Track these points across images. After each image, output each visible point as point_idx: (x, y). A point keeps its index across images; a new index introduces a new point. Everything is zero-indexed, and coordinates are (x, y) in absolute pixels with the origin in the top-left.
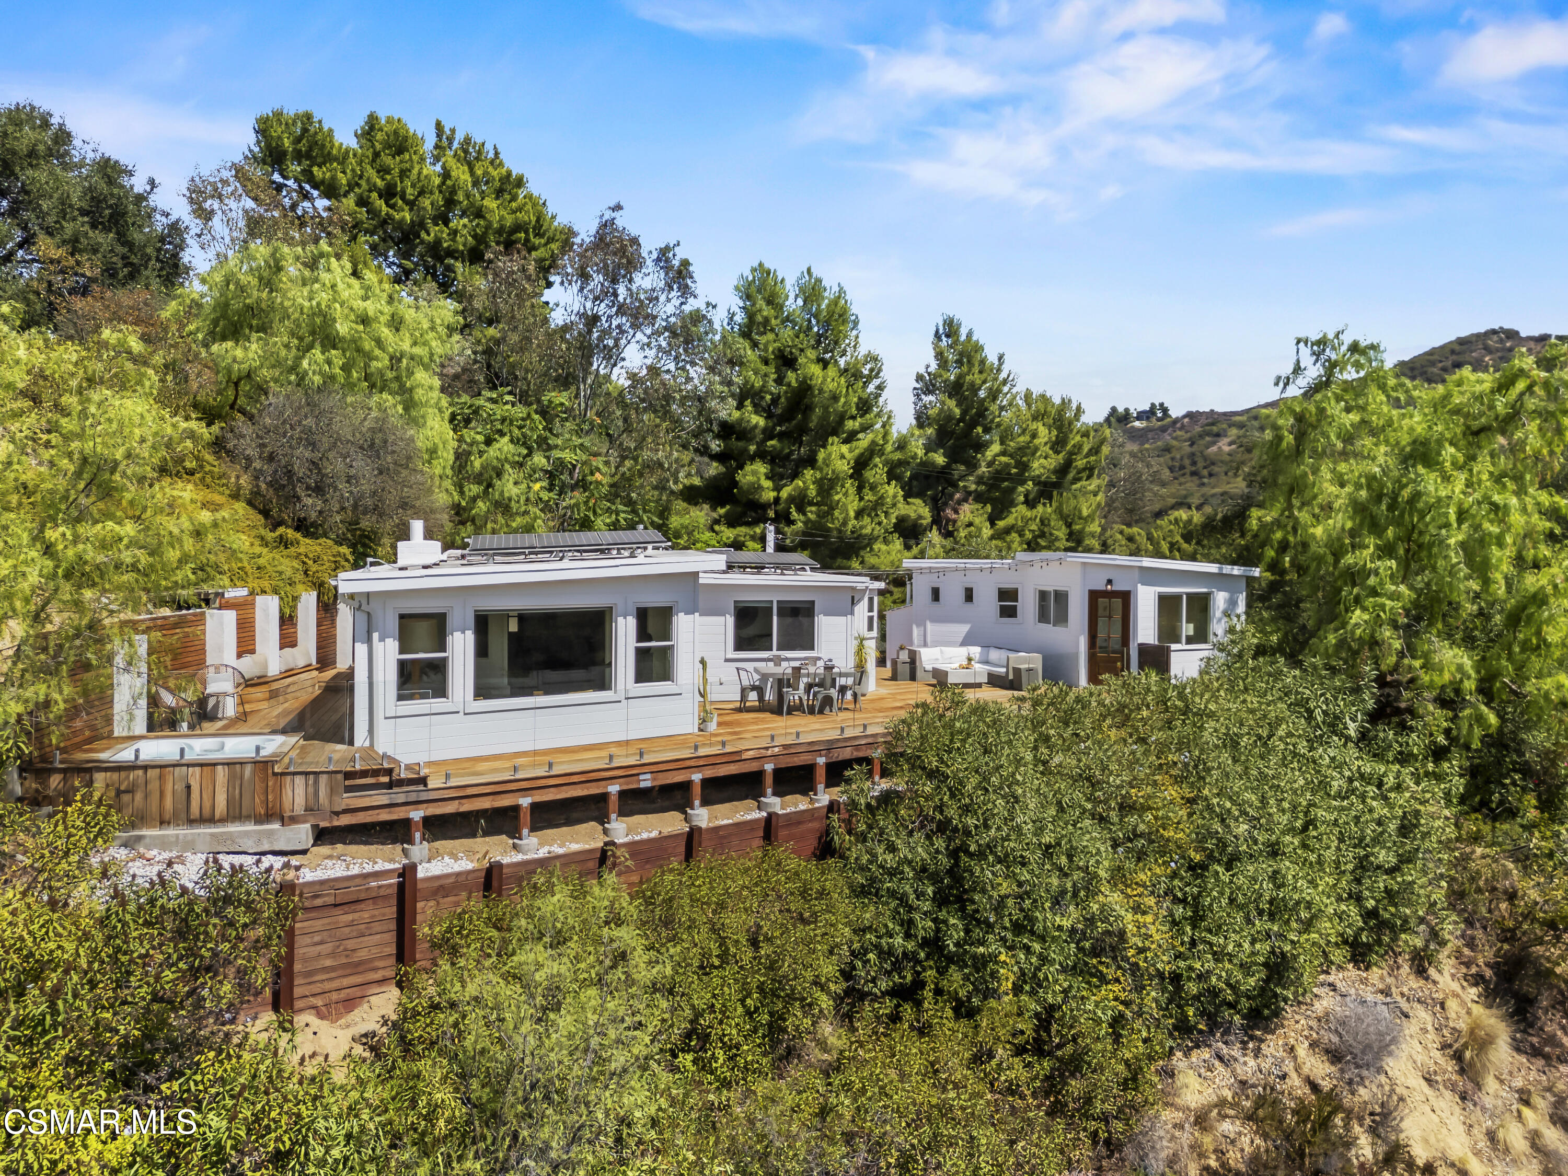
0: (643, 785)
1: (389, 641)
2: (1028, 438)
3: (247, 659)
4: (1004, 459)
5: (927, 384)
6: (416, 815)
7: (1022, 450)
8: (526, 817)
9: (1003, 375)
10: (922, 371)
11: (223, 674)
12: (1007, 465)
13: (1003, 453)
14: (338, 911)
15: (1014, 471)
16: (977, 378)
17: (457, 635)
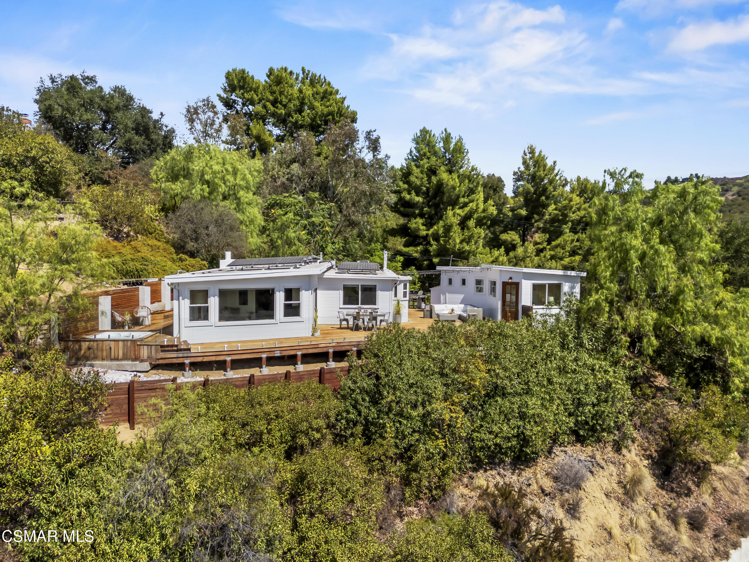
0: (276, 355)
1: (186, 300)
2: (567, 202)
3: (156, 304)
4: (555, 212)
5: (519, 177)
6: (187, 361)
7: (565, 207)
8: (229, 364)
9: (556, 172)
10: (516, 170)
11: (144, 310)
12: (557, 215)
13: (556, 209)
14: (149, 391)
15: (561, 218)
16: (542, 173)
17: (212, 298)
